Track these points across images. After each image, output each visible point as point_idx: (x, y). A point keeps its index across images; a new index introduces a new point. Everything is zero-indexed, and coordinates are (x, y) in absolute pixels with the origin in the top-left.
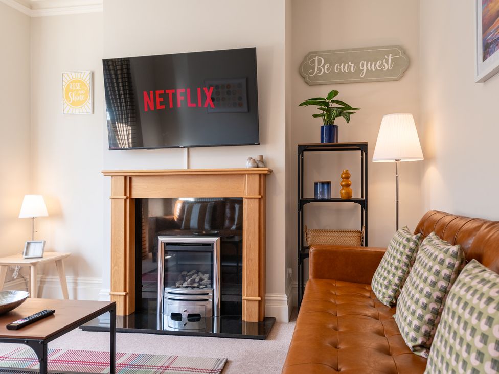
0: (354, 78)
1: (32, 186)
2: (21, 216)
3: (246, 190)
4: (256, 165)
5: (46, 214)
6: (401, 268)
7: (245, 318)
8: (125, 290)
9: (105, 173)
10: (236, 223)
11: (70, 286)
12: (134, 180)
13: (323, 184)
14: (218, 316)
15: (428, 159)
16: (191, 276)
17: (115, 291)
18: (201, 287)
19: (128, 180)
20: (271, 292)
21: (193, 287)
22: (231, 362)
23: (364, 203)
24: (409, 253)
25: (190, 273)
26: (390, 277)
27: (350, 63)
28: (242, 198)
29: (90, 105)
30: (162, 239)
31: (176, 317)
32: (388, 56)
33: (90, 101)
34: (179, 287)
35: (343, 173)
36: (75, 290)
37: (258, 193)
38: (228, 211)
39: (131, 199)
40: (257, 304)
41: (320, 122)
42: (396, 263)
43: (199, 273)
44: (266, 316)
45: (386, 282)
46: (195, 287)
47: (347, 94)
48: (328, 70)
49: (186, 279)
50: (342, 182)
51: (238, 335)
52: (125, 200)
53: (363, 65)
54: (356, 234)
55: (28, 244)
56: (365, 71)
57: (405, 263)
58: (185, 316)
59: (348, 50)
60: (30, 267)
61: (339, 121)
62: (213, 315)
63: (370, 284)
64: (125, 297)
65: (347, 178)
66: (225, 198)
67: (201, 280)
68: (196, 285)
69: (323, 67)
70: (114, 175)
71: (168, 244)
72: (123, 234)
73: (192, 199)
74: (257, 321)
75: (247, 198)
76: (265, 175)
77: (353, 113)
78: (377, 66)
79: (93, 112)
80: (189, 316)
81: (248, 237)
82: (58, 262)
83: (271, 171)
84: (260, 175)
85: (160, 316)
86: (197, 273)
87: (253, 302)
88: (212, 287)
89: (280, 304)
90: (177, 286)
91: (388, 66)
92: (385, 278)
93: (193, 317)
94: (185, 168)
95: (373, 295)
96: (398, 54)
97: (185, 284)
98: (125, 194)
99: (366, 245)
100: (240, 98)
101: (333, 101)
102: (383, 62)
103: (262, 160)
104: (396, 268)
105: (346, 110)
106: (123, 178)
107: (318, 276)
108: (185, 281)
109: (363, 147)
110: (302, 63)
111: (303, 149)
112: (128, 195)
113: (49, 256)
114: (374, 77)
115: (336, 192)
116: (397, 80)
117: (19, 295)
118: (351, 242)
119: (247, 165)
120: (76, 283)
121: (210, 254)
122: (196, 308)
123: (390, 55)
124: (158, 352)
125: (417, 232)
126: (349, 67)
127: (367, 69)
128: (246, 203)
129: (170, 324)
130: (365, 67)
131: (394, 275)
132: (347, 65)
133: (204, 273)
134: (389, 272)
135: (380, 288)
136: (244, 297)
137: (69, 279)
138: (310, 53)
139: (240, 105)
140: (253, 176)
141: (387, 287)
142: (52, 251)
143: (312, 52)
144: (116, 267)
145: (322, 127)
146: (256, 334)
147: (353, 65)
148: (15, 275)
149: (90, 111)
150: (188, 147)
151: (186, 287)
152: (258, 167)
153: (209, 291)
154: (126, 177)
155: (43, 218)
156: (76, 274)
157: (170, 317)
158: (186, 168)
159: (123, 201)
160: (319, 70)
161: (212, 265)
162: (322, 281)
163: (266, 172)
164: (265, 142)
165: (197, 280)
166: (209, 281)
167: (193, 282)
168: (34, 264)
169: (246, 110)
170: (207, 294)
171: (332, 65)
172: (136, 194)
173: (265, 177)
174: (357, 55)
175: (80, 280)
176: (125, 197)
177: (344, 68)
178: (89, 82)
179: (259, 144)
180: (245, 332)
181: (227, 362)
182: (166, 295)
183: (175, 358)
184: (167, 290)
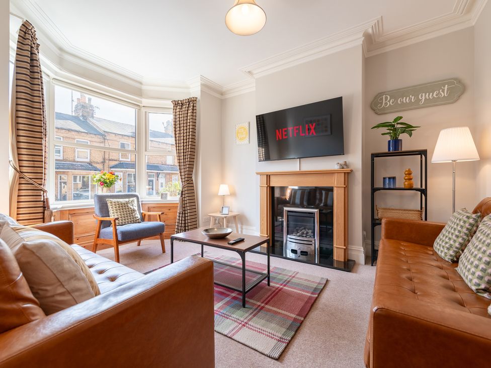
0: (413, 106)
1: (223, 181)
2: (219, 194)
3: (336, 182)
4: (342, 167)
5: (229, 194)
6: (461, 237)
7: (335, 258)
8: (267, 234)
9: (257, 173)
10: (323, 202)
11: (239, 230)
12: (271, 177)
13: (390, 178)
15: (483, 159)
16: (301, 230)
17: (262, 234)
18: (308, 237)
19: (268, 177)
20: (353, 245)
21: (303, 237)
22: (330, 281)
23: (424, 192)
24: (469, 227)
26: (452, 242)
27: (411, 96)
28: (333, 187)
29: (248, 139)
30: (286, 209)
31: (294, 251)
32: (444, 87)
33: (248, 137)
34: (295, 235)
35: (406, 171)
37: (343, 184)
38: (318, 194)
39: (270, 187)
40: (343, 250)
41: (388, 138)
42: (457, 233)
44: (349, 259)
45: (447, 245)
47: (409, 117)
48: (392, 103)
50: (405, 177)
51: (331, 267)
52: (267, 187)
53: (422, 96)
54: (417, 212)
55: (223, 207)
56: (423, 100)
57: (465, 234)
58: (299, 252)
59: (408, 87)
60: (223, 219)
61: (403, 137)
62: (315, 253)
63: (432, 246)
65: (410, 174)
66: (316, 187)
67: (307, 233)
68: (305, 235)
69: (389, 101)
70: (261, 174)
71: (289, 211)
73: (296, 188)
74: (343, 261)
75: (337, 187)
76: (348, 173)
77: (413, 130)
78: (435, 95)
80: (301, 252)
81: (337, 210)
82: (235, 217)
83: (352, 171)
84: (345, 173)
85: (285, 250)
86: (305, 229)
87: (341, 249)
88: (314, 237)
89: (359, 253)
91: (444, 94)
92: (446, 243)
93: (304, 253)
94: (298, 170)
95: (435, 253)
96: (454, 84)
97: (298, 234)
99: (426, 219)
100: (326, 127)
101: (398, 124)
102: (439, 92)
104: (457, 236)
105: (408, 129)
107: (389, 236)
108: (298, 232)
109: (423, 153)
110: (373, 101)
111: (374, 156)
112: (268, 185)
113: (231, 214)
114: (432, 103)
115: (400, 183)
116: (452, 103)
117: (229, 230)
118: (414, 217)
119: (336, 167)
120: (242, 228)
121: (313, 219)
122: (305, 248)
123: (447, 86)
124: (288, 268)
125: (475, 212)
126: (410, 99)
127: (426, 98)
128: (335, 190)
129: (290, 255)
130: (423, 97)
131: (455, 241)
132: (408, 98)
133: (309, 229)
134: (450, 239)
135: (442, 249)
136: (335, 245)
137: (239, 226)
138: (379, 94)
139: (326, 131)
140: (340, 174)
141: (448, 249)
142: (231, 212)
143: (381, 93)
145: (389, 141)
146: (343, 268)
147: (413, 97)
148: (217, 222)
149: (248, 142)
150: (300, 158)
151: (299, 236)
153: (312, 239)
154: (267, 175)
155: (228, 195)
156: (242, 224)
157: (290, 251)
159: (266, 188)
160: (386, 104)
161: (314, 226)
162: (392, 241)
163: (349, 171)
164: (348, 153)
165: (305, 233)
166: (312, 234)
167: (303, 233)
168: (225, 217)
169: (330, 134)
170: (312, 241)
171: (396, 99)
172: (272, 185)
173: (348, 175)
174: (416, 90)
175: (244, 227)
177: (406, 100)
178: (247, 128)
179: (344, 154)
180: (335, 265)
181: (327, 281)
182: (288, 239)
183: (297, 273)
184: (289, 236)
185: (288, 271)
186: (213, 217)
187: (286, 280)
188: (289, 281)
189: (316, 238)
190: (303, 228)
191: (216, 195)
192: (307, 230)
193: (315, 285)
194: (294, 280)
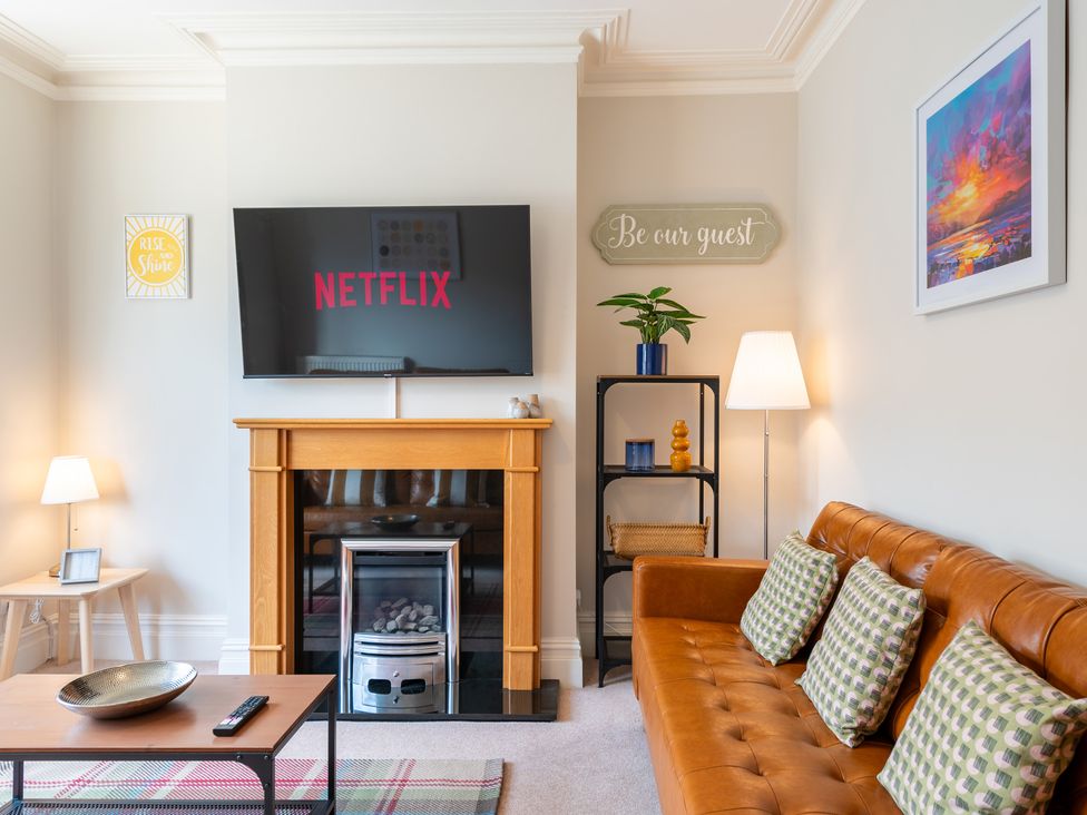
0: (686, 256)
2: (46, 500)
3: (511, 457)
4: (526, 413)
5: (95, 495)
7: (508, 683)
8: (279, 643)
9: (241, 423)
12: (296, 437)
13: (641, 444)
14: (455, 682)
16: (399, 610)
17: (259, 643)
18: (422, 629)
19: (285, 435)
20: (553, 634)
21: (407, 631)
23: (713, 479)
25: (397, 605)
27: (681, 230)
28: (503, 471)
29: (183, 282)
30: (348, 545)
31: (378, 686)
32: (745, 220)
33: (185, 274)
34: (379, 632)
35: (676, 427)
36: (155, 641)
37: (532, 463)
39: (289, 472)
40: (530, 657)
41: (636, 336)
43: (415, 604)
44: (546, 678)
46: (410, 630)
48: (642, 239)
49: (392, 614)
50: (675, 441)
51: (495, 716)
52: (280, 475)
53: (703, 235)
54: (697, 532)
55: (68, 555)
56: (706, 244)
58: (396, 685)
59: (676, 206)
60: (78, 602)
61: (670, 337)
62: (447, 680)
64: (280, 653)
65: (683, 435)
67: (420, 616)
68: (412, 626)
69: (635, 233)
70: (256, 427)
71: (360, 553)
72: (276, 537)
74: (530, 688)
75: (513, 471)
77: (692, 323)
78: (727, 237)
79: (190, 296)
80: (405, 683)
82: (124, 590)
83: (552, 424)
84: (535, 430)
85: (345, 685)
86: (410, 603)
87: (524, 656)
88: (444, 629)
89: (567, 658)
90: (376, 629)
91: (745, 239)
93: (412, 686)
94: (391, 416)
96: (762, 219)
97: (391, 625)
98: (279, 464)
101: (658, 301)
102: (736, 233)
103: (536, 403)
105: (681, 319)
106: (276, 433)
107: (651, 610)
108: (389, 619)
109: (713, 382)
110: (597, 225)
111: (604, 384)
112: (285, 464)
113: (111, 579)
114: (723, 255)
115: (663, 456)
116: (760, 262)
118: (689, 544)
122: (416, 669)
123: (750, 219)
124: (374, 755)
125: (813, 537)
126: (680, 237)
127: (710, 242)
128: (509, 479)
129: (365, 700)
130: (705, 237)
132: (675, 233)
133: (423, 603)
136: (507, 646)
138: (611, 207)
140: (523, 432)
143: (615, 207)
144: (261, 600)
145: (640, 347)
146: (529, 712)
147: (685, 234)
148: (35, 615)
149: (183, 294)
150: (397, 375)
151: (394, 631)
152: (530, 416)
153: (440, 637)
154: (279, 431)
157: (365, 688)
158: (394, 416)
159: (277, 476)
160: (628, 238)
162: (665, 623)
165: (413, 617)
166: (439, 619)
167: (406, 620)
170: (436, 643)
171: (650, 231)
172: (301, 462)
173: (543, 435)
176: (279, 469)
177: (671, 238)
178: (182, 237)
179: (532, 375)
180: (509, 709)
181: (505, 766)
182: (358, 648)
183: (412, 763)
184: (359, 637)
185: (380, 762)
186: (20, 599)
187: (383, 802)
188: (394, 802)
189: (449, 631)
190: (404, 601)
191: (33, 503)
192: (419, 608)
193: (474, 794)
194: (409, 793)
